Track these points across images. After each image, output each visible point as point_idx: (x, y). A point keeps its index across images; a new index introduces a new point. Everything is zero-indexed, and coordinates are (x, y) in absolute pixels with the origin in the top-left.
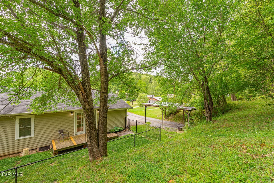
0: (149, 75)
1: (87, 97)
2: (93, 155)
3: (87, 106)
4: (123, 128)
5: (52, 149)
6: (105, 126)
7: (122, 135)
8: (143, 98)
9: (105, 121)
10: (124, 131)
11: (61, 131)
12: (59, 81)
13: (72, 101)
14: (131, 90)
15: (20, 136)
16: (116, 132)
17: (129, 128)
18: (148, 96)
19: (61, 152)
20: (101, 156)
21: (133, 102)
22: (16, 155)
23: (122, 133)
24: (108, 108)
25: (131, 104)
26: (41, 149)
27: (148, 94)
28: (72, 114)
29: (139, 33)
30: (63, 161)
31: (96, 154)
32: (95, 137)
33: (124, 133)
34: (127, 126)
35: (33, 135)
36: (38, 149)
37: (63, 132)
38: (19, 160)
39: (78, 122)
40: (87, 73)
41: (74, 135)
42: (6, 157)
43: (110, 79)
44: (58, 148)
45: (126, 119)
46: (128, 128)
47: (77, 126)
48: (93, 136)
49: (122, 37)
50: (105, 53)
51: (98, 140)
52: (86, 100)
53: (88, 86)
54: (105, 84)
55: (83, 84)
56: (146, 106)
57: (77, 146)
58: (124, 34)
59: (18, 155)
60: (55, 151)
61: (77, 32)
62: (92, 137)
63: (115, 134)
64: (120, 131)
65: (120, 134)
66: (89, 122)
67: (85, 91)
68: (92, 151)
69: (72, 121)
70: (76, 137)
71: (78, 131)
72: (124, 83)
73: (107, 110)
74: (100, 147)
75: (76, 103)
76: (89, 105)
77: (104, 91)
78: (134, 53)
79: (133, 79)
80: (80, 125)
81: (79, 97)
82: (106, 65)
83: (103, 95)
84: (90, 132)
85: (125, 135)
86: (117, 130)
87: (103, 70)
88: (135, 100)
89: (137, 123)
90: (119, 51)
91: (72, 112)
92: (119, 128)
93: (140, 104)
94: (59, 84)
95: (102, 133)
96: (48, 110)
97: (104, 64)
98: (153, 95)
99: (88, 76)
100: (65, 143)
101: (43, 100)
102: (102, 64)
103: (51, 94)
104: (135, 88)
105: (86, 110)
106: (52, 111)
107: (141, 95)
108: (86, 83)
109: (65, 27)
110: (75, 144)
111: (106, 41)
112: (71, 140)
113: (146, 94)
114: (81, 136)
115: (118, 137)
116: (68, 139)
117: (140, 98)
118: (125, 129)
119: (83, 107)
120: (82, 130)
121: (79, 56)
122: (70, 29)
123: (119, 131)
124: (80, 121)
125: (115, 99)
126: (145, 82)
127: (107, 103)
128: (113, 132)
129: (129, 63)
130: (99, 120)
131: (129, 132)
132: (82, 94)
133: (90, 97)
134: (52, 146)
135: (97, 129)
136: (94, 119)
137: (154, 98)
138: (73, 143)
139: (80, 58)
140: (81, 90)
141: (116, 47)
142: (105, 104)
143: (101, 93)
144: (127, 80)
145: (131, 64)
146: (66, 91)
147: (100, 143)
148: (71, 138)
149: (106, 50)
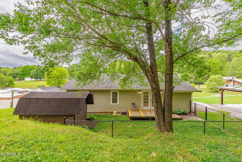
0: (225, 52)
1: (154, 78)
2: (160, 128)
3: (154, 86)
4: (187, 111)
5: (128, 115)
6: (170, 105)
7: (186, 118)
8: (216, 81)
9: (171, 100)
10: (189, 115)
11: (133, 104)
12: (134, 67)
13: (141, 82)
14: (199, 71)
15: (113, 103)
16: (179, 114)
17: (195, 113)
18: (224, 79)
19: (134, 119)
20: (167, 131)
21: (200, 85)
22: (111, 114)
23: (186, 117)
24: (173, 88)
25: (197, 87)
26: (123, 113)
27: (224, 76)
28: (140, 92)
29: (213, 2)
30: (135, 126)
31: (162, 128)
32: (162, 113)
33: (188, 117)
34: (192, 111)
35: (118, 104)
36: (121, 113)
37: (135, 105)
38: (112, 117)
39: (144, 99)
40: (154, 58)
41: (142, 109)
42: (107, 114)
43: (175, 61)
44: (132, 116)
45: (190, 102)
46: (193, 113)
47: (144, 102)
48: (160, 112)
49: (188, 16)
50: (171, 37)
51: (164, 116)
52: (154, 81)
53: (155, 69)
54: (171, 65)
55: (151, 67)
56: (222, 90)
57: (144, 118)
58: (191, 12)
59: (112, 114)
60: (130, 117)
61: (146, 27)
62: (158, 112)
63: (178, 115)
64: (184, 114)
65: (184, 117)
66: (156, 99)
67: (152, 73)
68: (159, 124)
69: (140, 98)
70: (143, 111)
71: (144, 106)
72: (190, 64)
73: (173, 90)
74: (166, 123)
75: (143, 84)
76: (156, 85)
77: (169, 73)
78: (204, 28)
79: (202, 58)
80: (146, 102)
81: (148, 78)
82: (171, 48)
83: (168, 76)
84: (157, 108)
85: (190, 119)
86: (180, 112)
87: (169, 53)
88: (202, 83)
89: (207, 109)
90: (184, 31)
91: (140, 91)
92: (182, 111)
93: (210, 88)
94: (133, 69)
95: (168, 111)
96: (127, 88)
97: (170, 47)
98: (234, 77)
99: (155, 60)
100: (136, 113)
101: (125, 80)
102: (167, 48)
103: (129, 76)
104: (205, 68)
105: (154, 88)
106: (129, 89)
107: (213, 77)
108: (153, 67)
109: (137, 26)
110: (143, 116)
111: (171, 26)
112: (140, 112)
113: (221, 76)
114: (147, 111)
115: (182, 120)
116: (138, 111)
117: (211, 81)
118: (189, 113)
119: (151, 86)
120: (148, 106)
121: (148, 45)
122: (141, 26)
123: (182, 113)
124: (146, 99)
125: (179, 80)
126: (218, 61)
127: (172, 84)
128: (175, 113)
129: (199, 41)
130: (165, 98)
131: (196, 117)
132: (151, 76)
133: (156, 78)
134: (128, 113)
135: (163, 106)
136: (160, 97)
137: (236, 81)
138: (141, 115)
139: (148, 47)
140: (149, 72)
141: (181, 28)
142: (170, 85)
143: (167, 74)
144: (194, 59)
145: (201, 41)
146: (137, 74)
147: (166, 119)
148: (140, 110)
149: (172, 33)
